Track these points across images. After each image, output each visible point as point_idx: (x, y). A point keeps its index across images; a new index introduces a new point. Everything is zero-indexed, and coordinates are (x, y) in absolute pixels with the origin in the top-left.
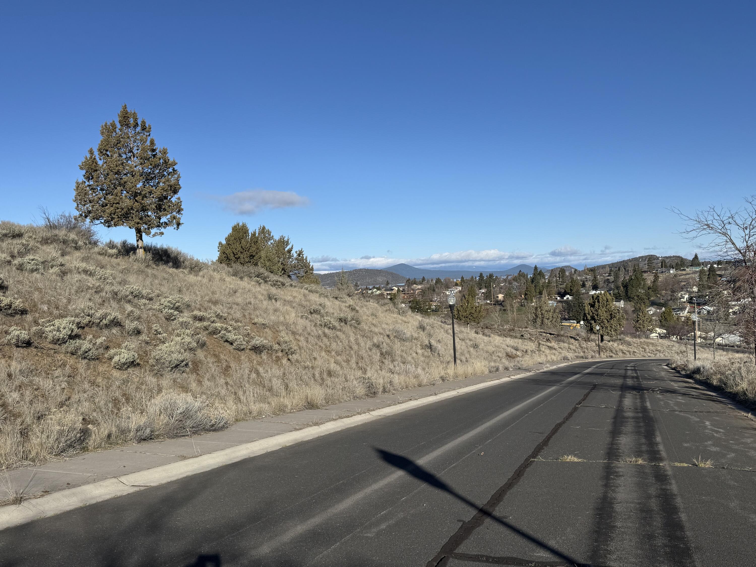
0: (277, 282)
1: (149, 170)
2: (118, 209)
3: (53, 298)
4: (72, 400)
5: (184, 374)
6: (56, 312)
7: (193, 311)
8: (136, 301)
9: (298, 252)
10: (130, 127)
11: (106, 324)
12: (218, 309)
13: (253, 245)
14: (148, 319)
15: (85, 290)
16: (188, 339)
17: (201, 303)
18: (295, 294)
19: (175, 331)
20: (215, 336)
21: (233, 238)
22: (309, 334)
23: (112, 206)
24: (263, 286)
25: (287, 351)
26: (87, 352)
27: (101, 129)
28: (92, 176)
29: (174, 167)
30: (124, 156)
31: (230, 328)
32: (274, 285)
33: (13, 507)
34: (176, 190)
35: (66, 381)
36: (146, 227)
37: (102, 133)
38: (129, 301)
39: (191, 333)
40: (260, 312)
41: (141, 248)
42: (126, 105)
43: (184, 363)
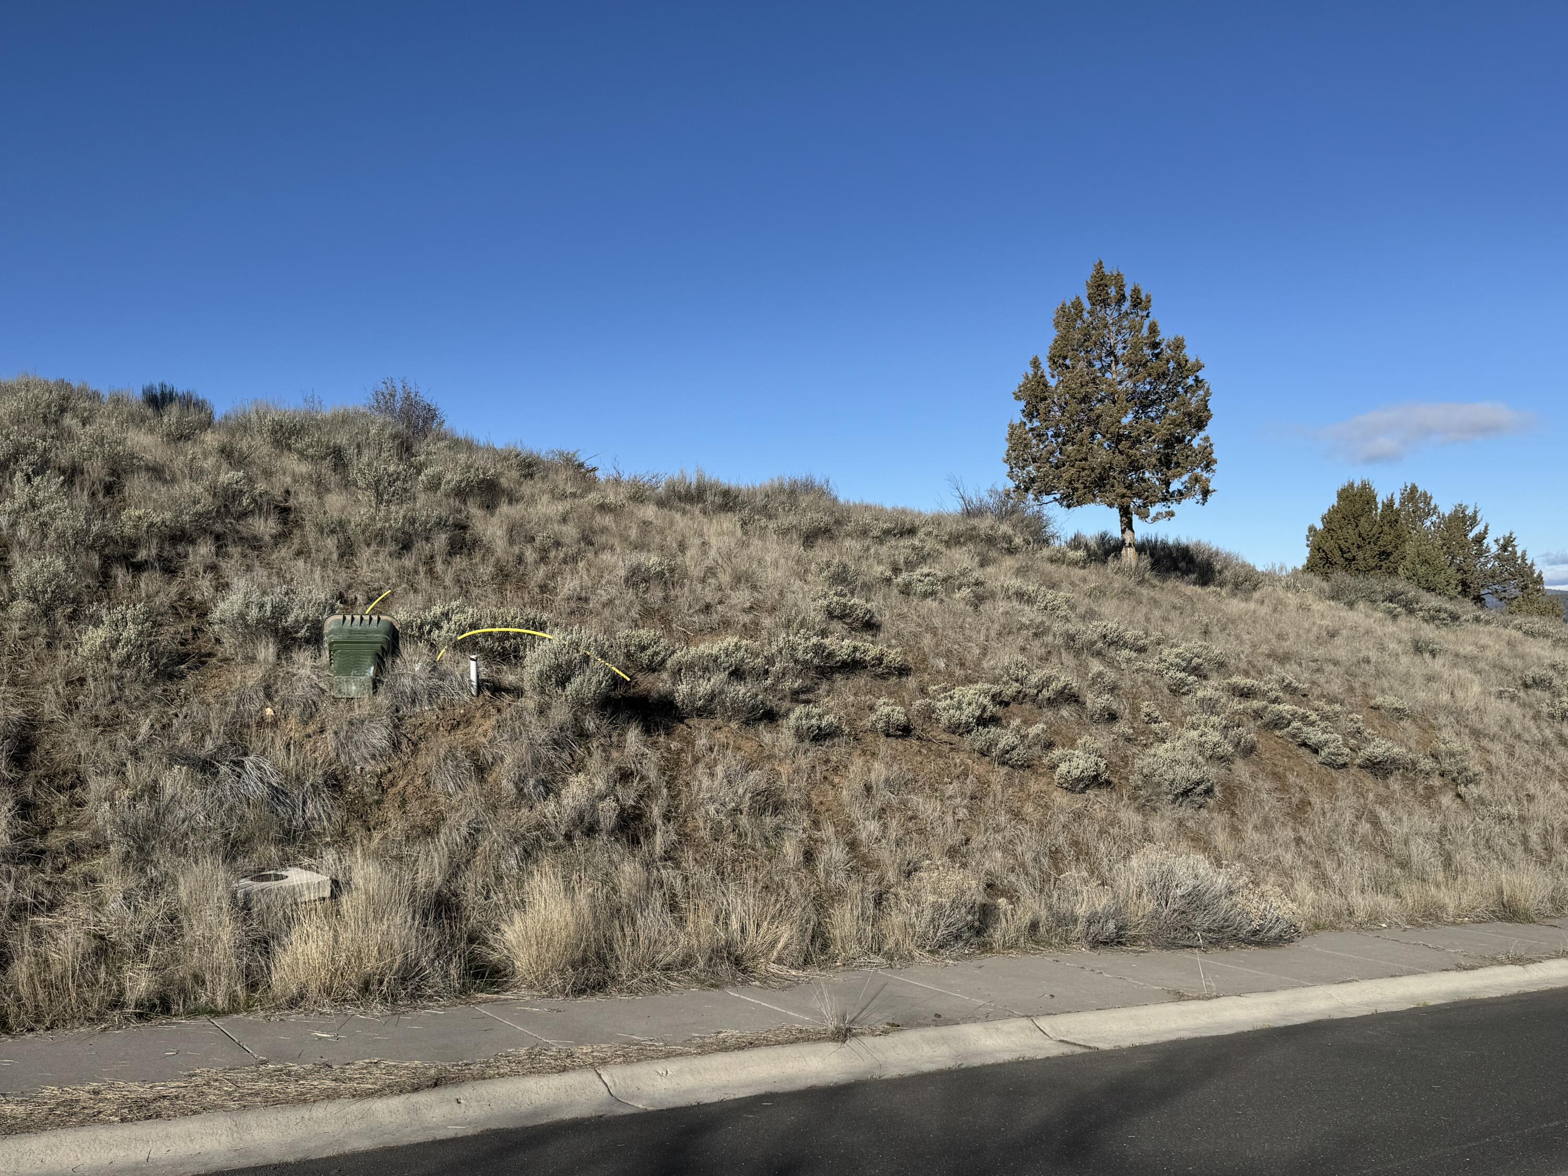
0: (1439, 611)
1: (1148, 387)
2: (1084, 469)
3: (956, 647)
4: (973, 844)
5: (1204, 813)
6: (959, 672)
7: (1230, 676)
8: (1112, 652)
9: (1501, 542)
10: (1109, 305)
11: (1049, 698)
12: (1290, 673)
13: (1386, 528)
14: (1134, 690)
15: (1015, 631)
16: (1214, 736)
17: (1250, 659)
18: (1485, 640)
19: (1188, 717)
20: (1277, 733)
21: (1340, 515)
22: (1518, 737)
23: (1073, 466)
24: (1403, 622)
25: (1455, 775)
26: (1007, 752)
27: (1054, 316)
28: (1037, 411)
29: (1198, 374)
30: (1098, 365)
31: (1314, 716)
32: (1433, 617)
33: (831, 1047)
34: (1202, 422)
35: (966, 807)
36: (1139, 502)
37: (1057, 325)
38: (1099, 654)
39: (1221, 724)
40: (1392, 680)
41: (1130, 545)
42: (1101, 263)
43: (1202, 787)
